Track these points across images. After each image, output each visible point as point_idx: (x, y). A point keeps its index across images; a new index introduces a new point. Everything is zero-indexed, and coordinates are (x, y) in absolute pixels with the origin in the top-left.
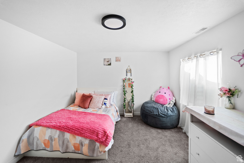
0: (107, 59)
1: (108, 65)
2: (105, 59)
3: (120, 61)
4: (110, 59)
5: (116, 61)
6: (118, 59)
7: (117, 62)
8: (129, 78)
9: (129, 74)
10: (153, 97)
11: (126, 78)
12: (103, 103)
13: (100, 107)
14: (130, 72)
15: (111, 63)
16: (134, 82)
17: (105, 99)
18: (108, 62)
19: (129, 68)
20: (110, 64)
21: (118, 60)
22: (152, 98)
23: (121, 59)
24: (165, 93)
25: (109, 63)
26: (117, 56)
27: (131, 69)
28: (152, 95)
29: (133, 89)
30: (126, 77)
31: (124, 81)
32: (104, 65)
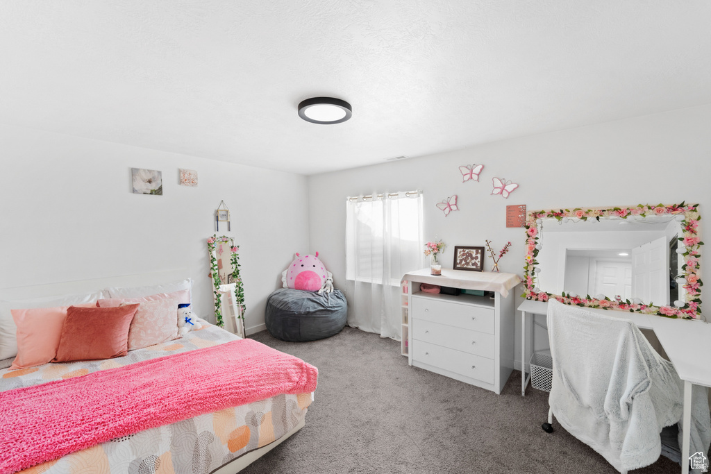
0: (144, 170)
1: (149, 192)
2: (134, 172)
3: (193, 183)
4: (160, 173)
5: (180, 182)
6: (186, 176)
7: (182, 187)
8: (224, 237)
9: (223, 225)
10: (284, 279)
11: (215, 235)
12: (183, 320)
13: (175, 335)
14: (225, 219)
15: (160, 189)
16: (238, 247)
17: (180, 306)
18: (150, 182)
19: (222, 208)
20: (159, 192)
21: (185, 178)
22: (282, 283)
23: (197, 179)
24: (314, 266)
25: (154, 186)
26: (182, 167)
27: (227, 212)
28: (280, 277)
29: (239, 265)
30: (216, 233)
31: (209, 245)
32: (134, 191)
